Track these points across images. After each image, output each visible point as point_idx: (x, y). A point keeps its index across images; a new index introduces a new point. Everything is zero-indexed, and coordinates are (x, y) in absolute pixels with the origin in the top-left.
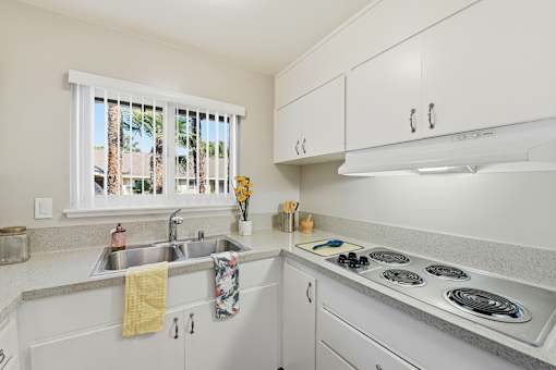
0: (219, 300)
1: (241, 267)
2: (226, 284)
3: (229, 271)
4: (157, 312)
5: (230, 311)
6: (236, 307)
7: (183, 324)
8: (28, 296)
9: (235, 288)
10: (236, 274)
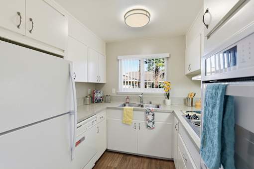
0: (147, 122)
1: (155, 113)
2: (150, 117)
3: (151, 113)
4: (130, 119)
5: (151, 127)
6: (153, 126)
7: (137, 126)
8: (108, 108)
9: (153, 120)
10: (153, 115)
